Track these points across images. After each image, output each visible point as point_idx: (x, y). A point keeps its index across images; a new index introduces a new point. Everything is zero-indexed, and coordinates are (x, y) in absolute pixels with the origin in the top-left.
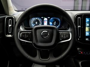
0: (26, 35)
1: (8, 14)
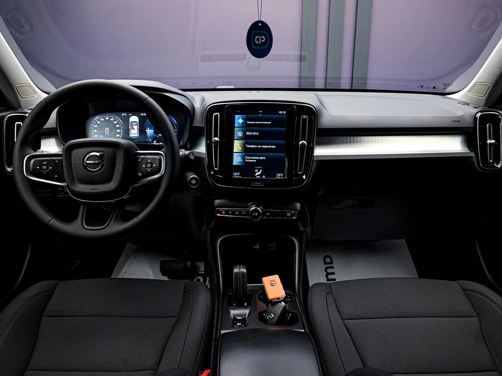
0: (45, 165)
1: (17, 106)
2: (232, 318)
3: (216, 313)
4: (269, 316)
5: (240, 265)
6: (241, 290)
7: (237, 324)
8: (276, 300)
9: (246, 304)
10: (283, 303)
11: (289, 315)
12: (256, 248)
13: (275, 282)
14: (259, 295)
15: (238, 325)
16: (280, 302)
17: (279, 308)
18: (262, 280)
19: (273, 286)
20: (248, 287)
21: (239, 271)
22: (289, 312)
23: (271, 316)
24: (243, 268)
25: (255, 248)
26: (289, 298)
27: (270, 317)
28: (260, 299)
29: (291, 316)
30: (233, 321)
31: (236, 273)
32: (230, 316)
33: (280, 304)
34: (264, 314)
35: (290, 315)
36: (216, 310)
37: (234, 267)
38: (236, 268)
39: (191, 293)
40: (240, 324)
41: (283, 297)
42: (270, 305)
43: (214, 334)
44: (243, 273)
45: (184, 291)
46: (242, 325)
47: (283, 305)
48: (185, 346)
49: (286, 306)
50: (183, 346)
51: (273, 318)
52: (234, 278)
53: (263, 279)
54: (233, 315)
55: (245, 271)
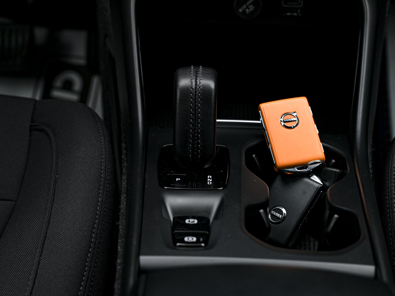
2: (172, 218)
3: (123, 197)
4: (273, 212)
5: (197, 65)
6: (198, 138)
7: (186, 239)
8: (296, 169)
9: (210, 181)
10: (315, 178)
11: (331, 216)
12: (244, 11)
13: (295, 119)
14: (249, 152)
15: (187, 242)
16: (308, 175)
17: (305, 193)
18: (260, 109)
19: (290, 128)
20: (217, 126)
21: (194, 84)
22: (334, 210)
23: (281, 213)
24: (205, 76)
25: (241, 10)
26: (334, 166)
27: (278, 215)
28: (250, 164)
29: (338, 219)
30: (173, 229)
31: (186, 91)
32: (164, 215)
33: (307, 180)
34: (262, 211)
35: (336, 216)
36: (124, 190)
37: (180, 71)
38: (186, 76)
39: (52, 136)
40: (195, 239)
41: (318, 161)
42: (278, 183)
43: (119, 261)
44: (206, 90)
45: (32, 129)
46: (198, 241)
47: (317, 185)
48: (36, 284)
49: (324, 188)
50: (30, 283)
51: (284, 218)
52: (178, 105)
53: (263, 106)
54: (174, 211)
55: (211, 84)
